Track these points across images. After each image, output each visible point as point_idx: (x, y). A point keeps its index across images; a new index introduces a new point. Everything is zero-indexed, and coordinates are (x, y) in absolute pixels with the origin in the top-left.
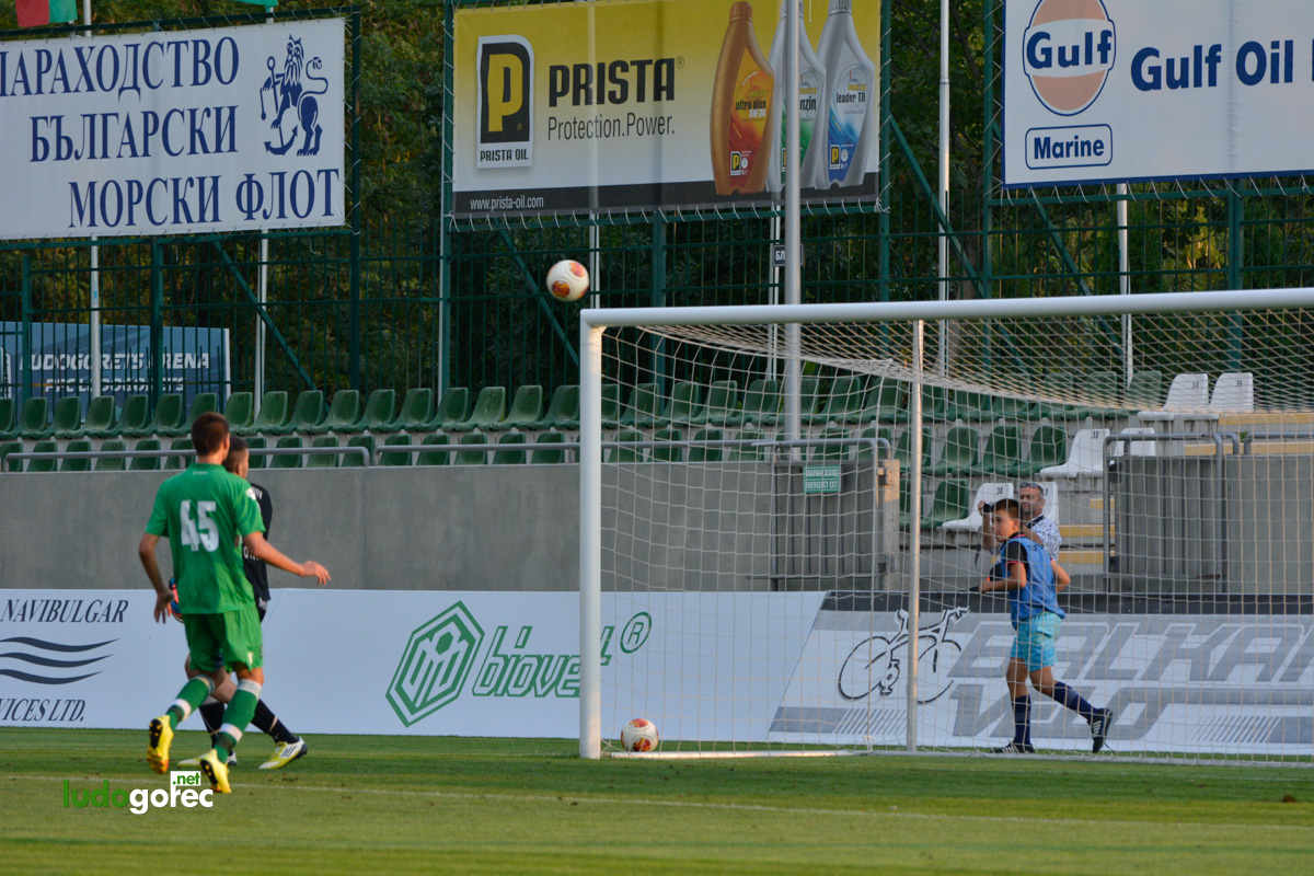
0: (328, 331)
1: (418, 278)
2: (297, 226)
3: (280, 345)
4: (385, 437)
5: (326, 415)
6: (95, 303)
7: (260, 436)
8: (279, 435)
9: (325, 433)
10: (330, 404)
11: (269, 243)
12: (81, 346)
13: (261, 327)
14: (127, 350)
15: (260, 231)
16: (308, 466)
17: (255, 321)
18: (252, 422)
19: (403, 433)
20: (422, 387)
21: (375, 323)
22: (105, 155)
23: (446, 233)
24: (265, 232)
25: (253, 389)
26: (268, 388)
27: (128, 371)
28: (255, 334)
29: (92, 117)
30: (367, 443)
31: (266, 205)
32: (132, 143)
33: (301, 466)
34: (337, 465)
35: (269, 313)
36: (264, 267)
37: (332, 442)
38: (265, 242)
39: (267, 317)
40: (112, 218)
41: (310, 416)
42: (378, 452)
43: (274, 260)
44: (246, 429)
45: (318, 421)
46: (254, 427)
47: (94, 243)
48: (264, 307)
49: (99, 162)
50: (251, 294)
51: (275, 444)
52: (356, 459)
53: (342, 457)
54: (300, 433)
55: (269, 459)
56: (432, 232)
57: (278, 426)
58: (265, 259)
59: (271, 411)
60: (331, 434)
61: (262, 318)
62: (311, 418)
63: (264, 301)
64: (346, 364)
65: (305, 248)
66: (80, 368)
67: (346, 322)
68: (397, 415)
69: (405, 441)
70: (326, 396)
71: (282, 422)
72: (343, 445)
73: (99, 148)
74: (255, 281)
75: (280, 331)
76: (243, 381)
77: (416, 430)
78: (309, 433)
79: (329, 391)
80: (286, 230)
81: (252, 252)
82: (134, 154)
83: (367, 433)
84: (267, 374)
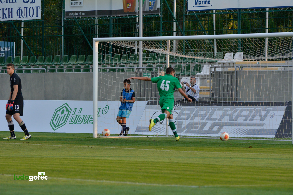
0: (37, 43)
1: (57, 31)
2: (30, 19)
3: (26, 46)
4: (50, 66)
5: (36, 61)
7: (22, 66)
8: (26, 66)
9: (36, 65)
10: (37, 59)
11: (24, 23)
13: (22, 42)
15: (22, 20)
16: (32, 72)
17: (21, 40)
19: (54, 65)
20: (58, 55)
21: (47, 41)
23: (64, 21)
24: (23, 20)
25: (20, 56)
26: (23, 55)
28: (21, 43)
30: (46, 67)
31: (23, 14)
34: (39, 72)
35: (24, 39)
36: (23, 28)
37: (38, 67)
38: (23, 23)
39: (23, 39)
41: (33, 61)
42: (48, 69)
43: (25, 27)
45: (35, 63)
46: (20, 64)
48: (23, 37)
50: (20, 34)
51: (25, 68)
52: (43, 71)
53: (40, 70)
54: (31, 65)
55: (24, 71)
56: (60, 21)
58: (23, 26)
59: (24, 60)
60: (37, 66)
61: (22, 40)
62: (33, 62)
63: (23, 36)
64: (41, 50)
65: (32, 24)
67: (41, 41)
68: (52, 61)
69: (54, 67)
70: (36, 57)
71: (27, 63)
72: (40, 68)
74: (21, 31)
75: (26, 42)
76: (18, 54)
77: (57, 65)
78: (33, 65)
79: (37, 56)
80: (28, 20)
81: (20, 25)
83: (46, 65)
84: (24, 52)
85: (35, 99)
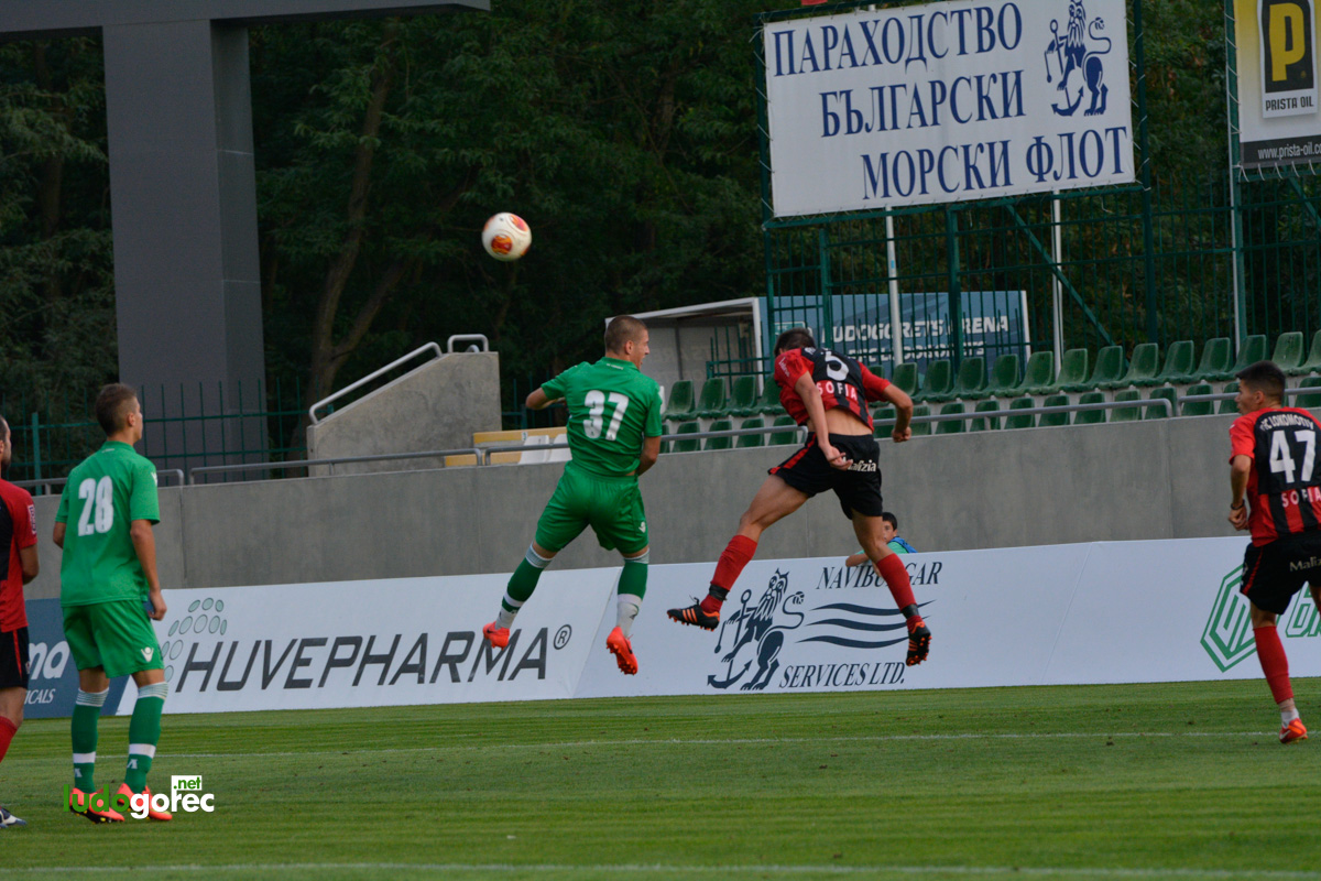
0: (1124, 288)
1: (1209, 231)
2: (1088, 185)
3: (1078, 305)
4: (1187, 387)
5: (1126, 370)
6: (893, 273)
7: (1062, 393)
8: (1081, 392)
9: (1127, 387)
10: (1129, 360)
11: (1062, 205)
12: (881, 316)
13: (1058, 287)
14: (927, 317)
15: (1052, 192)
16: (1111, 420)
17: (1051, 283)
18: (1053, 382)
19: (1204, 383)
20: (1220, 337)
21: (1167, 279)
22: (895, 127)
23: (1236, 184)
24: (1057, 193)
25: (1052, 349)
26: (1067, 347)
27: (928, 338)
28: (1051, 296)
29: (881, 90)
30: (1169, 394)
31: (1056, 166)
32: (921, 113)
33: (1104, 420)
34: (1140, 418)
35: (1066, 274)
36: (1058, 228)
37: (1133, 396)
38: (1057, 203)
39: (1063, 277)
40: (905, 187)
41: (1111, 372)
42: (1181, 403)
43: (1068, 220)
44: (1049, 388)
45: (1119, 376)
46: (1056, 386)
47: (889, 214)
48: (1059, 268)
49: (890, 133)
50: (1046, 256)
51: (1078, 401)
52: (1160, 411)
53: (1144, 409)
54: (1102, 389)
55: (1073, 415)
56: (1222, 184)
57: (1080, 383)
58: (1058, 219)
59: (1072, 368)
60: (1132, 388)
61: (1058, 278)
63: (1059, 261)
64: (1142, 320)
65: (1096, 207)
66: (881, 337)
67: (1141, 279)
68: (1196, 366)
69: (1206, 390)
71: (1083, 379)
72: (1145, 397)
73: (888, 120)
74: (1049, 244)
75: (1077, 290)
76: (1042, 340)
77: (1217, 380)
78: (1111, 389)
79: (1128, 349)
80: (1077, 190)
81: (1044, 214)
82: (924, 124)
83: (1168, 385)
84: (1067, 334)
85: (1128, 538)
